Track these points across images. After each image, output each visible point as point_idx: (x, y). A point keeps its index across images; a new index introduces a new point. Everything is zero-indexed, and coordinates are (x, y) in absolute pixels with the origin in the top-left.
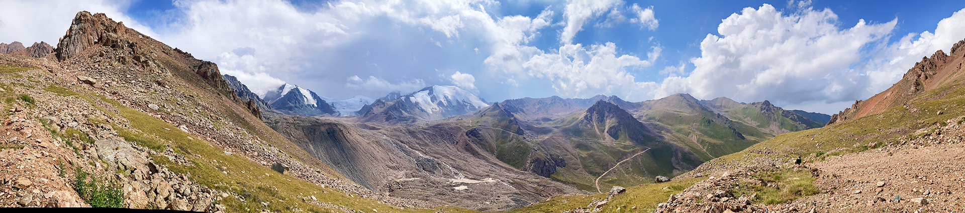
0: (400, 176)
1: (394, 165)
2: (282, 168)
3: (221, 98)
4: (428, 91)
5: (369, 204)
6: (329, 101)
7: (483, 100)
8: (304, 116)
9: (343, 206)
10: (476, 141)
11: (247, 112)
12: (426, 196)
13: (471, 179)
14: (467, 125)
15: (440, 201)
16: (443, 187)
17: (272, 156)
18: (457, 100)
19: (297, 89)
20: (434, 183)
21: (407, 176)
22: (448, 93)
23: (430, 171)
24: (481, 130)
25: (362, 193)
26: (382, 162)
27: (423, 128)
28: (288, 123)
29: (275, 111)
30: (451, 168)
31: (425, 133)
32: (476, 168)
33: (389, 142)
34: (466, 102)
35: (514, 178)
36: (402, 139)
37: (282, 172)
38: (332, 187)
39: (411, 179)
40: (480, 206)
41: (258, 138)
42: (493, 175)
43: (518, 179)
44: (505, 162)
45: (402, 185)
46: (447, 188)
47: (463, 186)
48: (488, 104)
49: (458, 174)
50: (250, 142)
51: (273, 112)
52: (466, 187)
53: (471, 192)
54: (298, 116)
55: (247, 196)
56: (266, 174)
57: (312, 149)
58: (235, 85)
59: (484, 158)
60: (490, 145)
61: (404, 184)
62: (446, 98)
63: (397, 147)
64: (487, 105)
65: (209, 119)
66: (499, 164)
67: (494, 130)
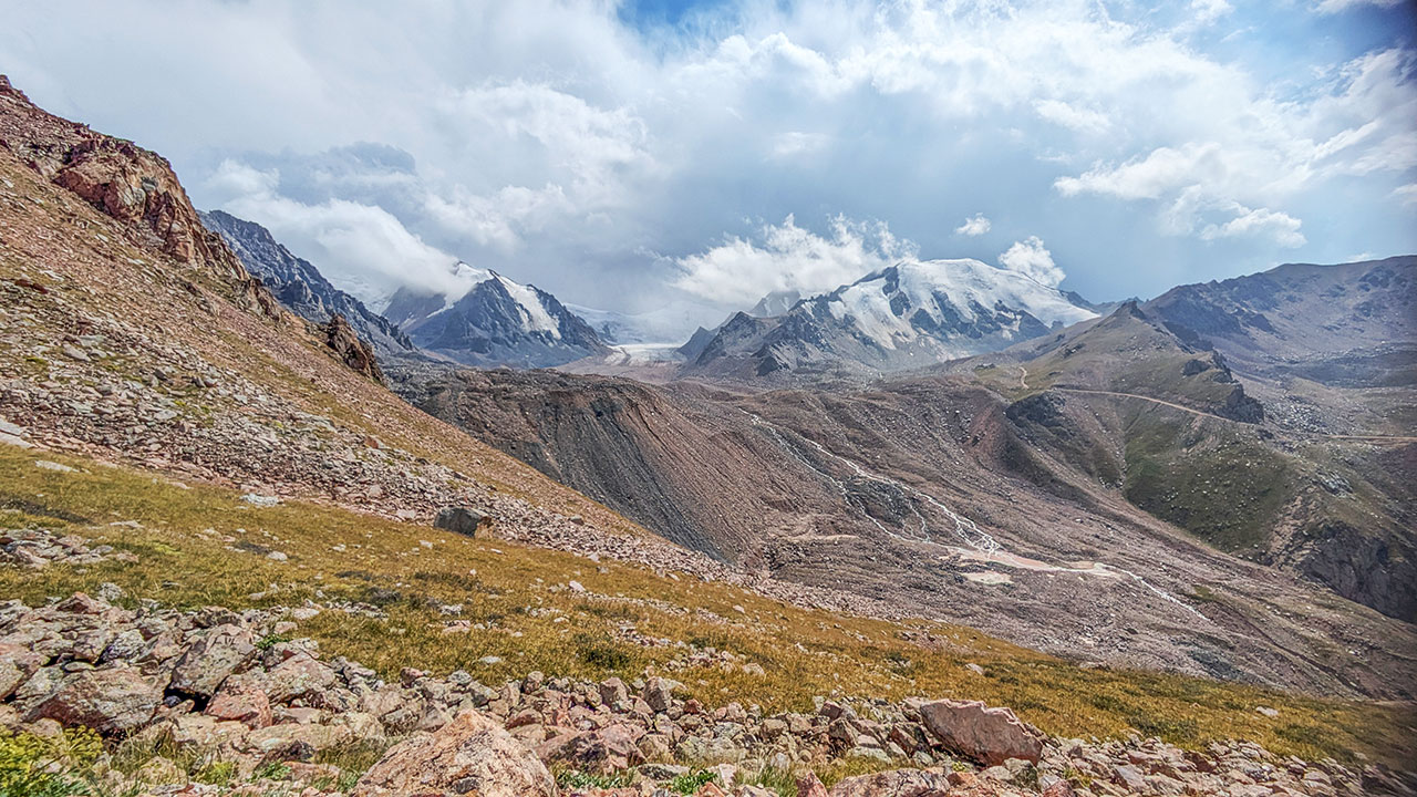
0: (802, 529)
1: (784, 496)
2: (469, 523)
3: (205, 306)
4: (883, 282)
5: (721, 594)
6: (594, 319)
7: (1075, 298)
8: (522, 362)
9: (657, 601)
10: (1045, 437)
11: (325, 361)
12: (876, 589)
13: (1024, 555)
14: (1015, 384)
15: (920, 607)
16: (928, 567)
17: (434, 491)
18: (977, 305)
19: (496, 284)
20: (898, 555)
21: (819, 527)
22: (947, 282)
23: (887, 520)
24: (1063, 402)
25: (700, 569)
26: (749, 489)
27: (866, 395)
28: (475, 390)
29: (426, 353)
30: (953, 516)
31: (873, 408)
32: (1046, 523)
33: (768, 433)
34: (1006, 310)
35: (1203, 581)
36: (805, 427)
37: (470, 532)
38: (620, 558)
39: (830, 538)
40: (1058, 645)
41: (378, 442)
42: (1109, 555)
43: (1228, 588)
44: (1160, 517)
45: (805, 552)
46: (940, 572)
47: (997, 574)
48: (1094, 309)
49: (979, 536)
50: (351, 457)
51: (421, 358)
52: (1006, 579)
53: (1024, 596)
54: (504, 367)
55: (381, 603)
56: (423, 543)
57: (553, 461)
58: (263, 260)
59: (1074, 495)
60: (1100, 454)
61: (811, 549)
62: (938, 299)
63: (792, 449)
64: (1087, 315)
65: (148, 384)
66: (1138, 521)
67: (1117, 402)
